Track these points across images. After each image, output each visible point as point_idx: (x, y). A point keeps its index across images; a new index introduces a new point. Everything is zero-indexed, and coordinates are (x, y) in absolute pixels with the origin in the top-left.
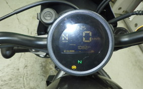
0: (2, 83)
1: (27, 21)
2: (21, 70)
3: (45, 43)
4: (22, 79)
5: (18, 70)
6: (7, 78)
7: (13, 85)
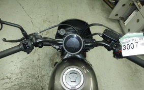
0: (22, 70)
1: (39, 24)
2: (35, 62)
3: (61, 43)
4: (36, 68)
5: (33, 61)
6: (25, 67)
7: (30, 72)
